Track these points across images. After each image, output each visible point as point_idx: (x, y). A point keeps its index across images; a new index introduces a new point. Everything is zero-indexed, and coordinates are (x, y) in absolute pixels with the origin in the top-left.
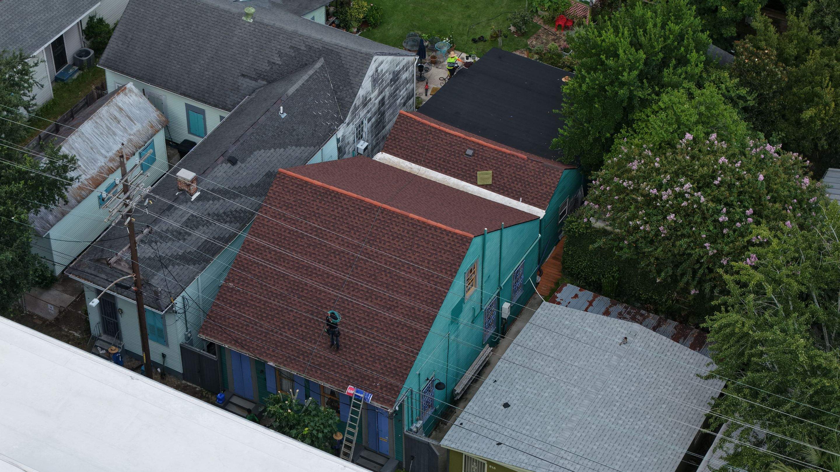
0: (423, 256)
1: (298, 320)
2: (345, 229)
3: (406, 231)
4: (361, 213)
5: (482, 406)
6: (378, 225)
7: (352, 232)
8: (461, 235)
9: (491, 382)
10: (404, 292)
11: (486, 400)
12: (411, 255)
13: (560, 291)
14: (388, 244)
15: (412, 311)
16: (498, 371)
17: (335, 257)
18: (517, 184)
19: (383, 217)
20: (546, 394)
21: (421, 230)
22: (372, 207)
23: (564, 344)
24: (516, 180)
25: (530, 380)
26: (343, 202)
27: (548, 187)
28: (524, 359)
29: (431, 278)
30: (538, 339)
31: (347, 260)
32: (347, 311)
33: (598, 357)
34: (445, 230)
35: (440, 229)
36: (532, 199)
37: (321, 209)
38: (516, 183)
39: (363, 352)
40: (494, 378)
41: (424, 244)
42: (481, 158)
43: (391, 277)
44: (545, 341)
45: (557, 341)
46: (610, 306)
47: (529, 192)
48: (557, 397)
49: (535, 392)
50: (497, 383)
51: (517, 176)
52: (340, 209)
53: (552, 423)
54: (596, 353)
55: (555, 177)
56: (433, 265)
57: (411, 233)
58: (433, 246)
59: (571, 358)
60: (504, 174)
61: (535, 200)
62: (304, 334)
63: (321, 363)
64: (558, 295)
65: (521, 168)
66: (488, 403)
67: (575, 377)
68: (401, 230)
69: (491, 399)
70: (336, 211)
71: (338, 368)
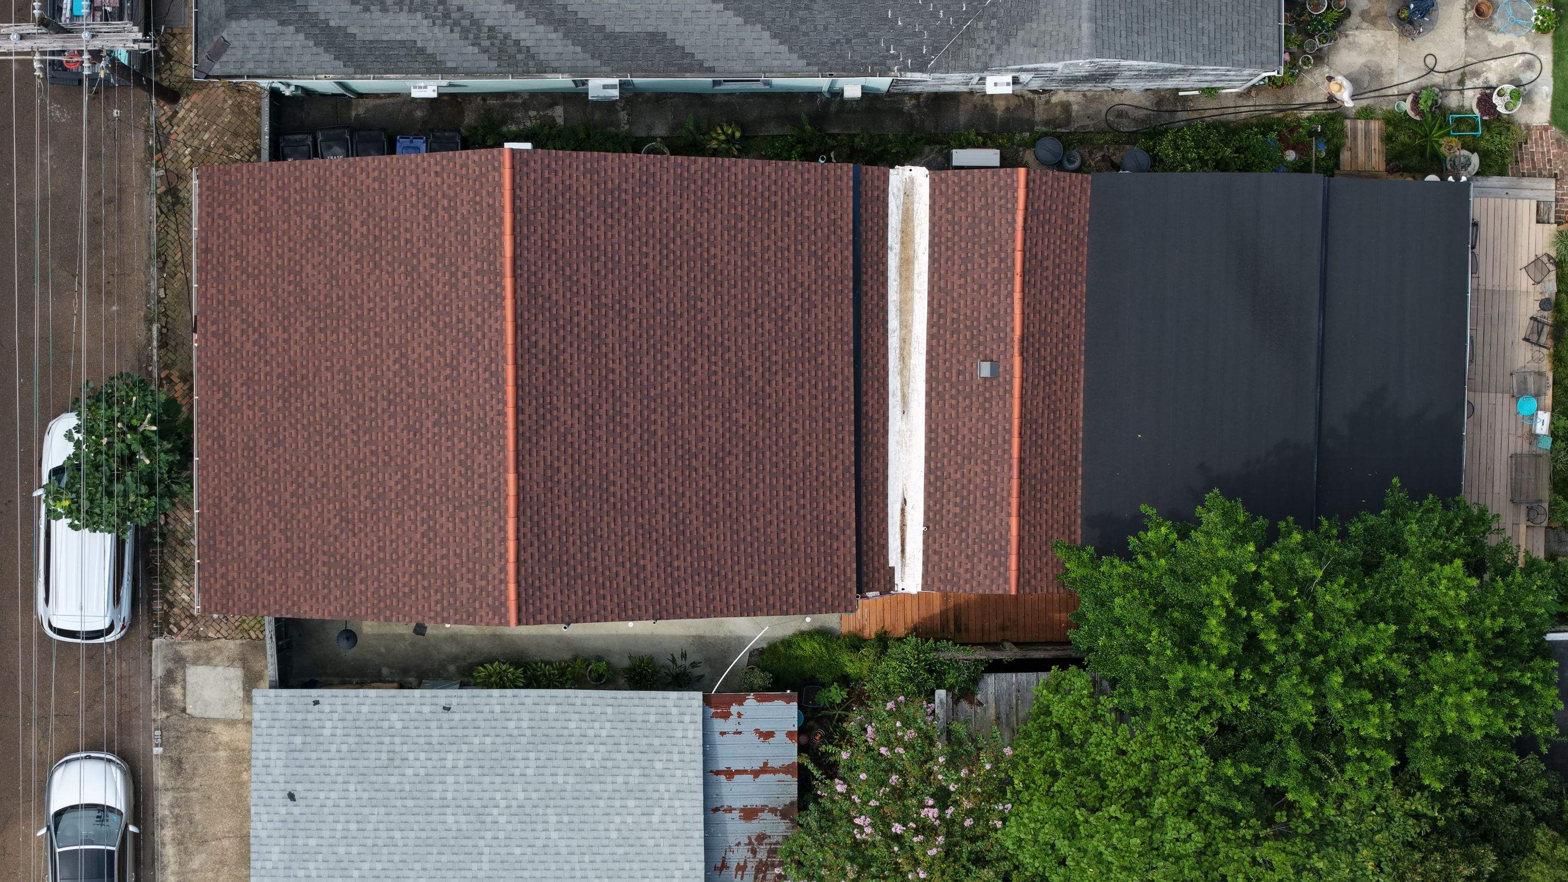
0: (451, 539)
1: (274, 351)
2: (448, 354)
3: (482, 480)
4: (485, 370)
5: (376, 717)
6: (475, 417)
7: (448, 371)
8: (507, 598)
9: (443, 702)
10: (381, 534)
11: (394, 717)
12: (446, 514)
13: (761, 700)
14: (450, 456)
15: (357, 568)
16: (476, 700)
17: (395, 363)
18: (956, 505)
19: (492, 420)
20: (450, 819)
21: (494, 510)
22: (500, 387)
23: (597, 787)
24: (963, 498)
25: (475, 772)
26: (492, 321)
27: (968, 576)
28: (528, 732)
29: (419, 577)
30: (591, 733)
31: (398, 390)
32: (318, 439)
33: (590, 866)
34: (507, 561)
35: (507, 550)
36: (935, 552)
37: (466, 281)
38: (958, 500)
39: (266, 508)
40: (454, 701)
41: (472, 529)
42: (985, 400)
43: (397, 495)
44: (591, 748)
45: (601, 771)
46: (773, 811)
47: (948, 537)
48: (452, 842)
49: (449, 795)
50: (447, 715)
51: (972, 497)
52: (479, 321)
53: (379, 866)
54: (598, 858)
55: (992, 582)
56: (443, 568)
57: (482, 492)
58: (475, 551)
59: (566, 819)
60: (967, 467)
61: (936, 558)
62: (256, 377)
63: (224, 438)
64: (750, 701)
65: (989, 498)
66: (386, 724)
67: (518, 851)
68: (482, 470)
69: (399, 725)
70: (473, 315)
71: (226, 474)
